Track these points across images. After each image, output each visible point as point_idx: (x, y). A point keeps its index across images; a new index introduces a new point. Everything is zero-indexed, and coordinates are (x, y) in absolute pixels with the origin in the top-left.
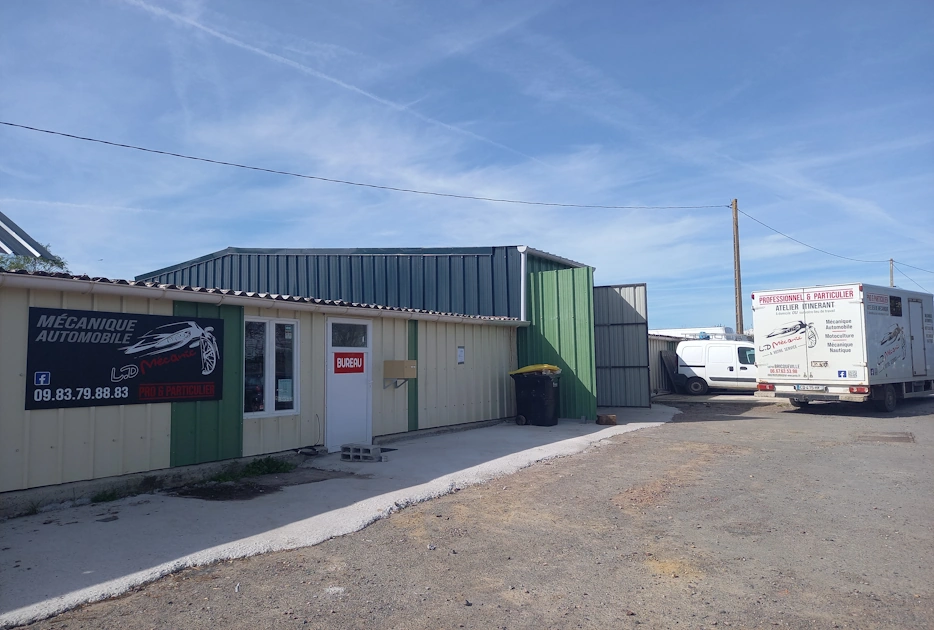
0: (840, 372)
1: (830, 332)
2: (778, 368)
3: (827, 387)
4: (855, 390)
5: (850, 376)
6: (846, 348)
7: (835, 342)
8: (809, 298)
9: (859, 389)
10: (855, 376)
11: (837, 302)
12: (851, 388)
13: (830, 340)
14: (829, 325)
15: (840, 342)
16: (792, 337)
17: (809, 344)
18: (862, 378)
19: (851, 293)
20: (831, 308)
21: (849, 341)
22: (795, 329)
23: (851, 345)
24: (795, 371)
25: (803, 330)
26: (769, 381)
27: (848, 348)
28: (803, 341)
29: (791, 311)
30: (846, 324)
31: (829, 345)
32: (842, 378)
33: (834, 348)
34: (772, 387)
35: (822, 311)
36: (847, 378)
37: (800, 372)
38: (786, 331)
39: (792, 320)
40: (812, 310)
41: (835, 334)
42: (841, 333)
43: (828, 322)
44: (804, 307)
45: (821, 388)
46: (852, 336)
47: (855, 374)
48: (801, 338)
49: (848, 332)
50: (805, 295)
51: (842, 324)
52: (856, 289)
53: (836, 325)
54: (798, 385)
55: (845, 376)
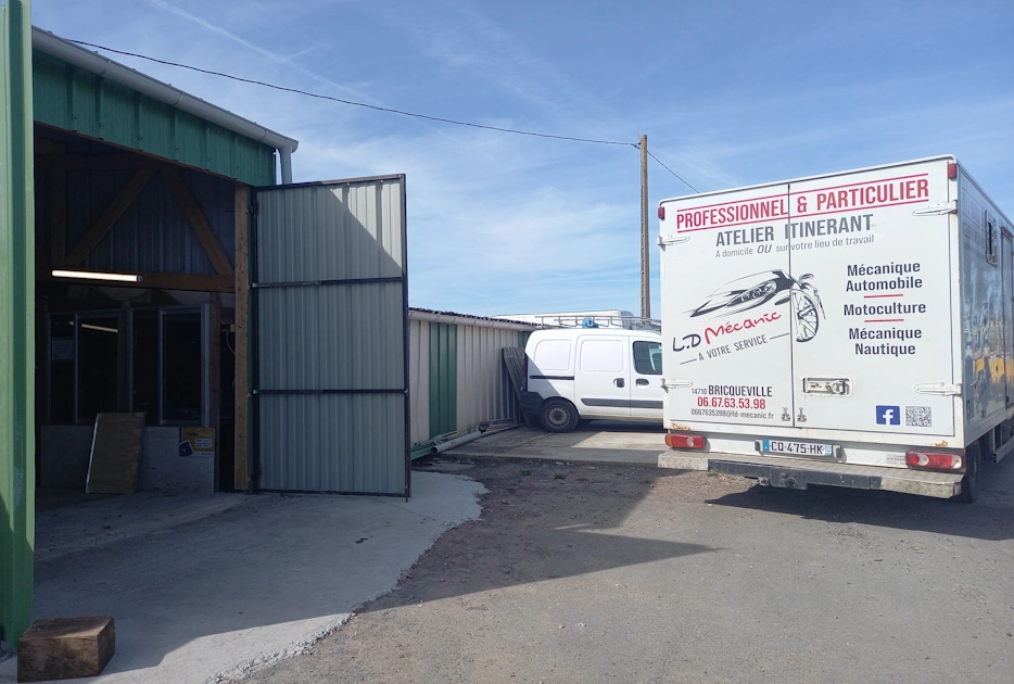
0: (881, 410)
1: (857, 299)
2: (717, 396)
3: (841, 446)
4: (924, 462)
5: (912, 421)
6: (902, 344)
7: (869, 327)
8: (802, 206)
9: (938, 459)
10: (926, 420)
11: (880, 215)
12: (912, 456)
13: (858, 322)
14: (857, 279)
15: (883, 327)
16: (755, 314)
17: (799, 332)
18: (948, 429)
19: (923, 187)
20: (864, 233)
21: (910, 322)
22: (761, 293)
23: (917, 334)
24: (761, 404)
25: (784, 294)
26: (695, 427)
27: (908, 342)
28: (781, 325)
29: (756, 245)
30: (906, 275)
31: (853, 334)
32: (888, 427)
33: (867, 342)
34: (701, 441)
35: (838, 243)
36: (903, 426)
37: (775, 406)
38: (739, 298)
39: (756, 268)
40: (810, 239)
41: (870, 303)
42: (888, 302)
43: (853, 270)
44: (789, 232)
45: (826, 450)
46: (922, 308)
47: (923, 418)
48: (780, 315)
49: (909, 296)
50: (794, 199)
51: (894, 277)
52: (937, 173)
53: (875, 278)
54: (766, 438)
55: (896, 421)
